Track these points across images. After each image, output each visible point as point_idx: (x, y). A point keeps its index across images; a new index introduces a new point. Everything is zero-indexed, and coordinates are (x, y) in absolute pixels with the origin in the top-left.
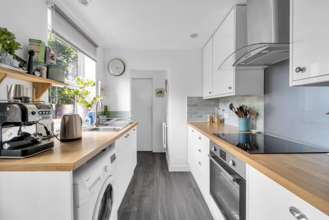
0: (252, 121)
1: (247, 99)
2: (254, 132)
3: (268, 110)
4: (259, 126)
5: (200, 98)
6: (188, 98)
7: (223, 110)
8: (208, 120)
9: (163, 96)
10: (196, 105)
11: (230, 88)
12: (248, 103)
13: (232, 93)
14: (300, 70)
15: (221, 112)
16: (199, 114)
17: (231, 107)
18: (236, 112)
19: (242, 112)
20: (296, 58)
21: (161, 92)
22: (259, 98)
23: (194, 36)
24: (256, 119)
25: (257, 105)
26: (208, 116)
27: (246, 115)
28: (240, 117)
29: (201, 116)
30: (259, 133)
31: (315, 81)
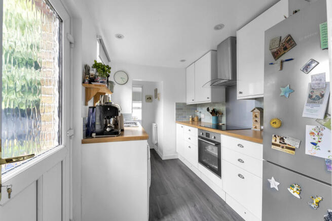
0: (219, 118)
1: (216, 105)
2: (221, 124)
3: (228, 111)
4: (224, 121)
5: (185, 104)
6: (176, 103)
7: (200, 112)
8: (190, 120)
9: (151, 102)
10: (182, 109)
11: (208, 98)
12: (217, 108)
13: (209, 101)
14: (241, 93)
15: (198, 114)
16: (184, 115)
17: (208, 110)
18: (211, 113)
19: (214, 113)
20: (240, 87)
21: (150, 99)
22: (223, 104)
23: (183, 61)
24: (221, 117)
25: (222, 108)
26: (190, 116)
27: (216, 114)
28: (213, 115)
29: (185, 117)
30: (223, 124)
31: (246, 98)
